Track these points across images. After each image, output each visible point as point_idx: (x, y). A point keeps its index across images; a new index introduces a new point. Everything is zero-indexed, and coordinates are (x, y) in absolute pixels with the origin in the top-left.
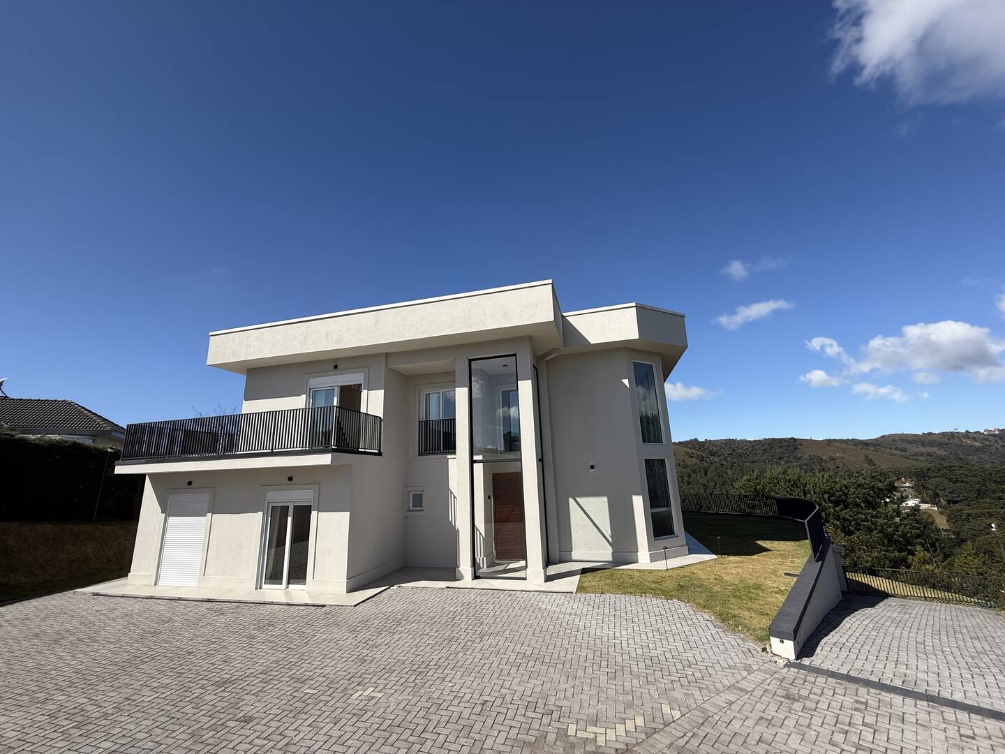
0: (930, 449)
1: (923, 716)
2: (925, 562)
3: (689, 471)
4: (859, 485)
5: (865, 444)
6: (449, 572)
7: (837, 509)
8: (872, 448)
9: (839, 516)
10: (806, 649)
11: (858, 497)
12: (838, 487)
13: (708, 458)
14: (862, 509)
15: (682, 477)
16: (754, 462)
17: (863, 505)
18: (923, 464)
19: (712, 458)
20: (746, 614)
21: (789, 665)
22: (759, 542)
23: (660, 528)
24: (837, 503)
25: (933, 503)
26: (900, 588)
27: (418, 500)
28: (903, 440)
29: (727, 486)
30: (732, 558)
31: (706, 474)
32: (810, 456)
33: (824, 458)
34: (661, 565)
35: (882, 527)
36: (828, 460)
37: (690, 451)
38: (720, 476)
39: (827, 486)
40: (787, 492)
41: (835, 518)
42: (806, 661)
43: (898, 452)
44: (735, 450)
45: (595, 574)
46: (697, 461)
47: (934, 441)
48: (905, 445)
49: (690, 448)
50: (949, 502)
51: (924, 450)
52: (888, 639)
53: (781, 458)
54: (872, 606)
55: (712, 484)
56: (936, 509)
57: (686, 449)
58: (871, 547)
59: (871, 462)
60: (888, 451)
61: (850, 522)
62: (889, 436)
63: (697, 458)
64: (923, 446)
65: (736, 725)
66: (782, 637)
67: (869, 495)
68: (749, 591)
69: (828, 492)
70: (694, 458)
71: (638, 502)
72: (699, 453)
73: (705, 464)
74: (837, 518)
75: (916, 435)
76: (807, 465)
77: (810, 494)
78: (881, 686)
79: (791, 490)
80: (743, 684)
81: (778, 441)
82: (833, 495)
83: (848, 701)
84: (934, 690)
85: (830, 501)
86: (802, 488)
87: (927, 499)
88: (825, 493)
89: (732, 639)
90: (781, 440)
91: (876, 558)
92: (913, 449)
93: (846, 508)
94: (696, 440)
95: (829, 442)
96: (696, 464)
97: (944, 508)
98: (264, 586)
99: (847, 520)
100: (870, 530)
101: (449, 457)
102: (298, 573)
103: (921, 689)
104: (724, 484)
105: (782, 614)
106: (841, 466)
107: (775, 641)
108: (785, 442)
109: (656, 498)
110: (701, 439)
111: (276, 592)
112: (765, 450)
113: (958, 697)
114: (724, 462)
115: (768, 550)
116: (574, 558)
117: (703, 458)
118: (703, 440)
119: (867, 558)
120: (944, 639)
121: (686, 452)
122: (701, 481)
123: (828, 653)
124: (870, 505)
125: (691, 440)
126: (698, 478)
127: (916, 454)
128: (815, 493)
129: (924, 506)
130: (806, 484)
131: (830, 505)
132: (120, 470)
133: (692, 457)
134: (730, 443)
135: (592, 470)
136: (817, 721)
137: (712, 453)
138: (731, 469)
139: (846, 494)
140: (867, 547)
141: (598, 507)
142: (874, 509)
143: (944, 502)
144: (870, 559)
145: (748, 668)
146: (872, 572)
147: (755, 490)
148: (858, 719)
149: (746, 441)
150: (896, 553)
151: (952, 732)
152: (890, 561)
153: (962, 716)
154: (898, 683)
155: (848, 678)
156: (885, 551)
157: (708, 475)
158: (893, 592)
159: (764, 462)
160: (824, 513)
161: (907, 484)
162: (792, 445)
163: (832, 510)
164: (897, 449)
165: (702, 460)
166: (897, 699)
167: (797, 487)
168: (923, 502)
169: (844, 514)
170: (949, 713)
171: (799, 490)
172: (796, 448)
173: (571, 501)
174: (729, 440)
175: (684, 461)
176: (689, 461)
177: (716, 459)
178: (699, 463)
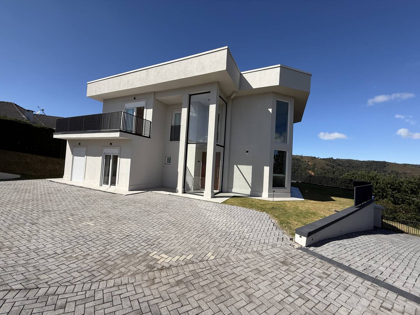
3: (326, 171)
4: (410, 182)
7: (394, 192)
9: (393, 196)
11: (408, 188)
12: (397, 182)
13: (336, 166)
14: (408, 194)
15: (321, 174)
17: (409, 192)
19: (338, 167)
22: (332, 197)
24: (394, 190)
27: (169, 160)
30: (312, 201)
31: (334, 174)
32: (392, 170)
35: (418, 204)
36: (402, 173)
37: (328, 163)
39: (390, 181)
41: (391, 197)
44: (351, 165)
46: (330, 167)
49: (328, 161)
57: (326, 162)
58: (407, 212)
61: (399, 199)
63: (330, 166)
66: (301, 235)
67: (415, 188)
68: (306, 214)
69: (391, 184)
70: (329, 166)
72: (332, 164)
73: (334, 169)
74: (392, 196)
77: (380, 184)
82: (393, 186)
86: (376, 181)
88: (389, 184)
90: (378, 162)
91: (409, 217)
93: (399, 192)
94: (332, 158)
95: (405, 165)
96: (330, 169)
98: (103, 185)
99: (398, 198)
100: (410, 204)
105: (311, 225)
107: (297, 236)
108: (380, 163)
110: (335, 158)
112: (367, 166)
114: (344, 169)
115: (335, 201)
116: (233, 191)
118: (336, 159)
119: (402, 215)
121: (326, 163)
122: (331, 177)
123: (329, 247)
125: (329, 158)
126: (329, 175)
128: (383, 183)
130: (378, 179)
132: (55, 136)
133: (328, 166)
135: (247, 153)
137: (339, 165)
139: (401, 186)
140: (405, 211)
141: (247, 170)
142: (416, 194)
144: (405, 218)
145: (274, 246)
146: (403, 223)
152: (416, 220)
156: (415, 215)
160: (385, 193)
162: (383, 165)
163: (391, 193)
165: (333, 167)
167: (374, 180)
169: (396, 195)
172: (385, 166)
173: (235, 166)
174: (350, 160)
175: (324, 167)
176: (326, 167)
177: (340, 168)
178: (331, 168)
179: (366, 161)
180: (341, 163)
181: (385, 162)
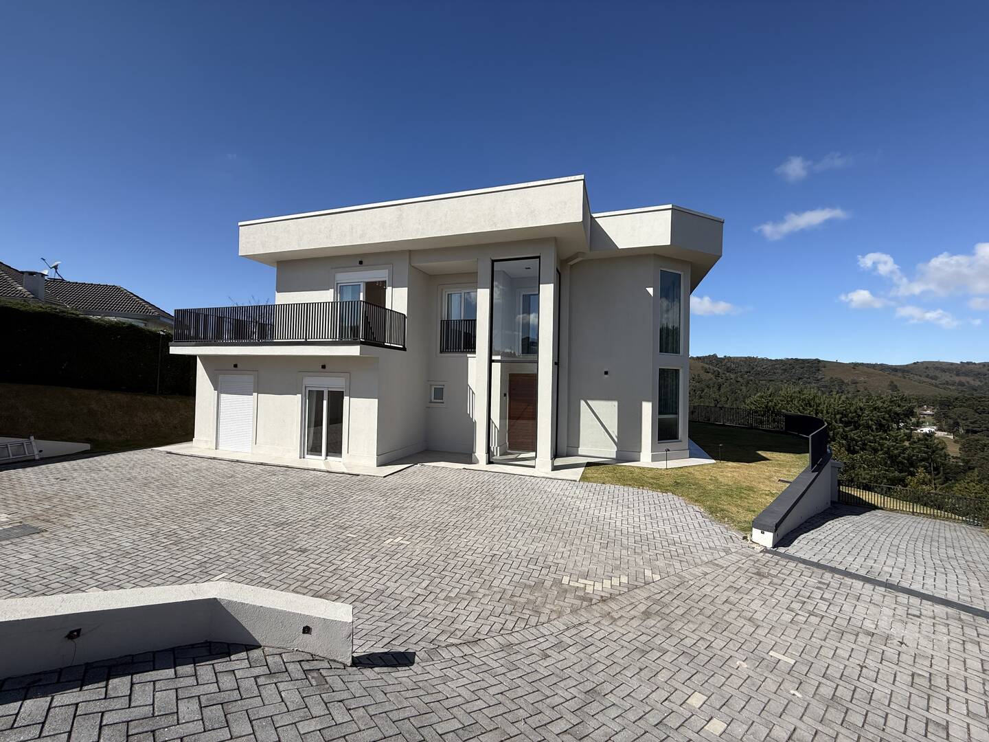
0: (963, 379)
1: (877, 598)
2: (924, 483)
3: (703, 385)
4: (875, 409)
5: (895, 369)
6: (467, 456)
7: (847, 429)
8: (900, 374)
9: (847, 436)
10: (783, 540)
11: (871, 420)
12: (852, 409)
13: (724, 374)
14: (872, 431)
15: (695, 391)
16: (771, 381)
17: (874, 427)
18: (952, 393)
19: (728, 374)
20: (734, 509)
21: (765, 551)
22: (759, 452)
23: (665, 433)
24: (847, 424)
25: (950, 431)
26: (890, 502)
27: (439, 393)
28: (936, 368)
29: (738, 402)
30: (730, 464)
31: (719, 389)
32: (832, 378)
33: (846, 381)
34: (661, 465)
35: (889, 449)
36: (850, 383)
37: (707, 366)
38: (733, 392)
39: (841, 407)
40: (799, 410)
41: (842, 438)
42: (782, 550)
43: (927, 380)
44: (753, 368)
45: (598, 467)
46: (712, 376)
47: (971, 371)
48: (938, 373)
49: (707, 364)
50: (968, 431)
51: (957, 379)
52: (865, 540)
53: (800, 379)
54: (858, 514)
55: (724, 399)
56: (952, 437)
57: (704, 365)
58: (872, 465)
59: (894, 388)
60: (916, 378)
61: (857, 441)
62: (922, 363)
63: (713, 374)
64: (958, 375)
65: (707, 590)
66: (764, 529)
67: (884, 418)
68: (740, 492)
69: (842, 414)
70: (710, 374)
71: (647, 409)
72: (716, 369)
73: (720, 380)
74: (845, 437)
75: (952, 364)
76: (826, 387)
77: (822, 413)
78: (846, 573)
79: (803, 409)
80: (720, 562)
81: (801, 362)
82: (846, 416)
83: (813, 581)
84: (895, 580)
85: (841, 422)
86: (815, 407)
87: (945, 427)
88: (838, 413)
89: (717, 527)
90: (803, 360)
91: (875, 476)
92: (946, 377)
93: (856, 429)
94: (715, 356)
95: (855, 366)
96: (711, 379)
97: (962, 437)
98: (307, 456)
99: (854, 440)
100: (875, 451)
101: (468, 355)
102: (335, 448)
103: (883, 579)
104: (736, 400)
105: (768, 511)
106: (862, 389)
107: (756, 533)
109: (666, 406)
110: (720, 355)
111: (317, 462)
112: (785, 370)
113: (916, 587)
114: (739, 379)
115: (768, 460)
116: (580, 453)
117: (719, 374)
118: (722, 357)
119: (864, 475)
120: (920, 544)
121: (703, 367)
122: (713, 396)
123: (803, 546)
124: (881, 427)
125: (710, 356)
126: (711, 393)
127: (947, 383)
128: (828, 413)
129: (939, 434)
130: (820, 404)
131: (840, 425)
132: (174, 350)
133: (708, 372)
134: (750, 362)
135: (606, 376)
136: (780, 593)
137: (729, 370)
138: (746, 386)
139: (859, 416)
140: (868, 466)
141: (608, 410)
142: (885, 431)
143: (962, 431)
144: (868, 477)
145: (727, 551)
146: (867, 488)
147: (767, 407)
148: (817, 594)
149: (767, 359)
150: (897, 474)
151: (901, 611)
152: (887, 480)
153: (915, 601)
154: (862, 572)
155: (818, 565)
156: (885, 470)
157: (722, 390)
158: (882, 506)
159: (782, 381)
160: (832, 432)
161: (928, 412)
162: (815, 366)
163: (841, 430)
164: (927, 376)
166: (858, 584)
167: (811, 406)
168: (940, 430)
169: (853, 434)
170: (903, 598)
171: (811, 409)
172: (818, 369)
173: (583, 403)
174: (750, 358)
175: (699, 375)
176: (705, 376)
177: (733, 376)
178: (714, 378)
179: (781, 360)
180: (733, 366)
181: (818, 361)
